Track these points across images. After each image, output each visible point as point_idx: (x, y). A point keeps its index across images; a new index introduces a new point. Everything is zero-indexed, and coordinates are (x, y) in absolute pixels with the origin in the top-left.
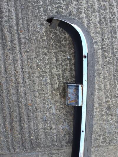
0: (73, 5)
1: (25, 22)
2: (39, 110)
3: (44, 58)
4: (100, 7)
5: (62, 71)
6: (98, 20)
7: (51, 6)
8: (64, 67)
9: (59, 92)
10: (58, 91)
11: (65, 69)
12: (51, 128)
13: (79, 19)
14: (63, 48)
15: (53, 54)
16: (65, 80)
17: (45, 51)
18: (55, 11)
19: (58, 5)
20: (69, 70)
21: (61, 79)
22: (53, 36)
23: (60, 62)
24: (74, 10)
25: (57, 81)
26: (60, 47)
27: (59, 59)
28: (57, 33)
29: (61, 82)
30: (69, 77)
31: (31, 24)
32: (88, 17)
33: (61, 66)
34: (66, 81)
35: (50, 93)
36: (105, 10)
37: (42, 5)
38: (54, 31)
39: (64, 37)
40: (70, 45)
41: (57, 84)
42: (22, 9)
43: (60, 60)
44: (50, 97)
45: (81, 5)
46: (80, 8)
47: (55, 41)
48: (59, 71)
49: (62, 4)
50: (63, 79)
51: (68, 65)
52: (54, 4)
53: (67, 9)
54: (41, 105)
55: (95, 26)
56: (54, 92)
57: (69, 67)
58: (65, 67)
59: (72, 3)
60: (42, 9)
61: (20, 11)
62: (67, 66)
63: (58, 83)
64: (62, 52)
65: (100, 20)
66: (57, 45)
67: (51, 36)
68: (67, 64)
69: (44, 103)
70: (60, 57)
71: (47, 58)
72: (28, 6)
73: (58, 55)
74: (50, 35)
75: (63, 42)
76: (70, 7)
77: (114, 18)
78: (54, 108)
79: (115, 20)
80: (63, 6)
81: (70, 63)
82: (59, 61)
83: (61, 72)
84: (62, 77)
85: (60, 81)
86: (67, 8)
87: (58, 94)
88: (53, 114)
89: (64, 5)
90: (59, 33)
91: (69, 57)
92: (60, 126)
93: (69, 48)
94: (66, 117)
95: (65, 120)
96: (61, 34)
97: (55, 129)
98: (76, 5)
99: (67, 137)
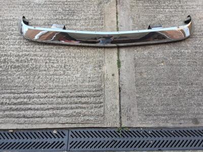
1: (14, 88)
2: (76, 84)
3: (41, 79)
4: (19, 45)
6: (26, 46)
7: (9, 72)
10: (66, 72)
11: (52, 66)
12: (90, 78)
13: (22, 56)
16: (59, 67)
17: (37, 77)
18: (13, 69)
19: (10, 67)
22: (28, 72)
23: (47, 69)
24: (16, 59)
25: (59, 72)
26: (37, 68)
27: (44, 69)
30: (58, 64)
31: (17, 84)
32: (22, 51)
33: (49, 69)
35: (66, 77)
36: (21, 42)
37: (7, 77)
38: (25, 71)
39: (31, 66)
40: (37, 62)
41: (61, 72)
42: (5, 89)
44: (69, 77)
45: (14, 54)
46: (16, 55)
47: (32, 71)
52: (8, 70)
54: (73, 82)
55: (29, 48)
57: (51, 64)
58: (50, 66)
60: (9, 77)
61: (5, 91)
64: (40, 67)
65: (26, 45)
66: (35, 70)
68: (48, 65)
69: (72, 80)
71: (41, 77)
72: (4, 85)
75: (34, 66)
76: (13, 60)
78: (77, 75)
80: (11, 64)
81: (49, 63)
83: (53, 69)
84: (57, 68)
85: (59, 70)
86: (13, 62)
88: (80, 76)
90: (28, 68)
92: (89, 72)
93: (39, 63)
94: (84, 68)
98: (13, 57)
99: (96, 68)
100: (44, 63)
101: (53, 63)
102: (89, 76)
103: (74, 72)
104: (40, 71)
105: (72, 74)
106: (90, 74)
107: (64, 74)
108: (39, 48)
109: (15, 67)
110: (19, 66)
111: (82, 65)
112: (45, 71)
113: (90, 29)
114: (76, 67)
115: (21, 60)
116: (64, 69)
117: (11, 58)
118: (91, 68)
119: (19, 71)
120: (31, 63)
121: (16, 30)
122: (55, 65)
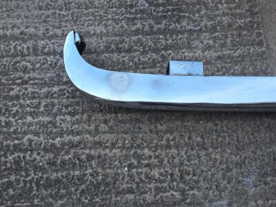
0: (38, 158)
5: (150, 183)
6: (68, 118)
7: (33, 199)
8: (144, 179)
9: (188, 190)
10: (187, 193)
11: (147, 177)
13: (62, 149)
14: (109, 179)
15: (119, 198)
16: (167, 177)
18: (44, 191)
19: (34, 185)
20: (149, 170)
21: (164, 184)
22: (86, 198)
23: (134, 186)
24: (47, 158)
25: (168, 194)
26: (107, 185)
27: (128, 188)
28: (83, 190)
29: (170, 187)
30: (162, 171)
32: (61, 134)
33: (141, 185)
34: (169, 177)
36: (53, 105)
38: (78, 196)
39: (90, 178)
40: (105, 166)
41: (174, 193)
43: (130, 185)
45: (41, 145)
46: (45, 147)
47: (97, 195)
48: (150, 189)
49: (33, 178)
50: (164, 181)
51: (140, 170)
52: (32, 192)
53: (44, 169)
55: (78, 122)
56: (188, 201)
57: (144, 170)
58: (143, 177)
59: (35, 159)
62: (141, 173)
63: (171, 192)
64: (116, 180)
65: (69, 113)
66: (103, 191)
67: (87, 201)
68: (138, 173)
70: (124, 186)
73: (120, 190)
74: (84, 202)
75: (100, 178)
76: (41, 164)
77: (68, 92)
78: (219, 203)
79: (72, 91)
80: (36, 176)
81: (137, 167)
82: (131, 188)
83: (152, 185)
84: (161, 183)
85: (168, 187)
86: (42, 169)
87: (191, 192)
89: (35, 174)
90: (83, 186)
91: (126, 169)
92: (251, 192)
93: (110, 168)
94: (234, 180)
95: (239, 182)
96: (85, 182)
97: (256, 202)
98: (38, 154)
99: (269, 179)
100: (125, 167)
101: (147, 165)
103: (211, 194)
104: (117, 194)
105: (206, 199)
106: (254, 196)
107: (184, 200)
108: (106, 122)
109: (49, 185)
110: (58, 181)
111: (229, 170)
112: (131, 191)
113: (229, 56)
114: (213, 175)
115: (63, 162)
116: (181, 185)
117: (35, 155)
118: (253, 178)
119: (61, 197)
120: (89, 171)
121: (34, 70)
122: (156, 173)
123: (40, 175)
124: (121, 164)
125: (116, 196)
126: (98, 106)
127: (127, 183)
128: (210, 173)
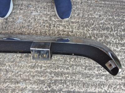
100: (75, 32)
101: (65, 31)
102: (22, 12)
103: (39, 17)
104: (78, 22)
105: (41, 16)
106: (20, 14)
107: (51, 17)
109: (107, 29)
110: (104, 30)
111: (28, 26)
112: (72, 22)
116: (51, 22)
117: (115, 41)
118: (18, 21)
119: (102, 23)
120: (90, 32)
121: (120, 85)
122: (61, 28)
123: (111, 33)
124: (76, 33)
125: (79, 21)
126: (86, 61)
127: (74, 26)
128: (37, 25)
